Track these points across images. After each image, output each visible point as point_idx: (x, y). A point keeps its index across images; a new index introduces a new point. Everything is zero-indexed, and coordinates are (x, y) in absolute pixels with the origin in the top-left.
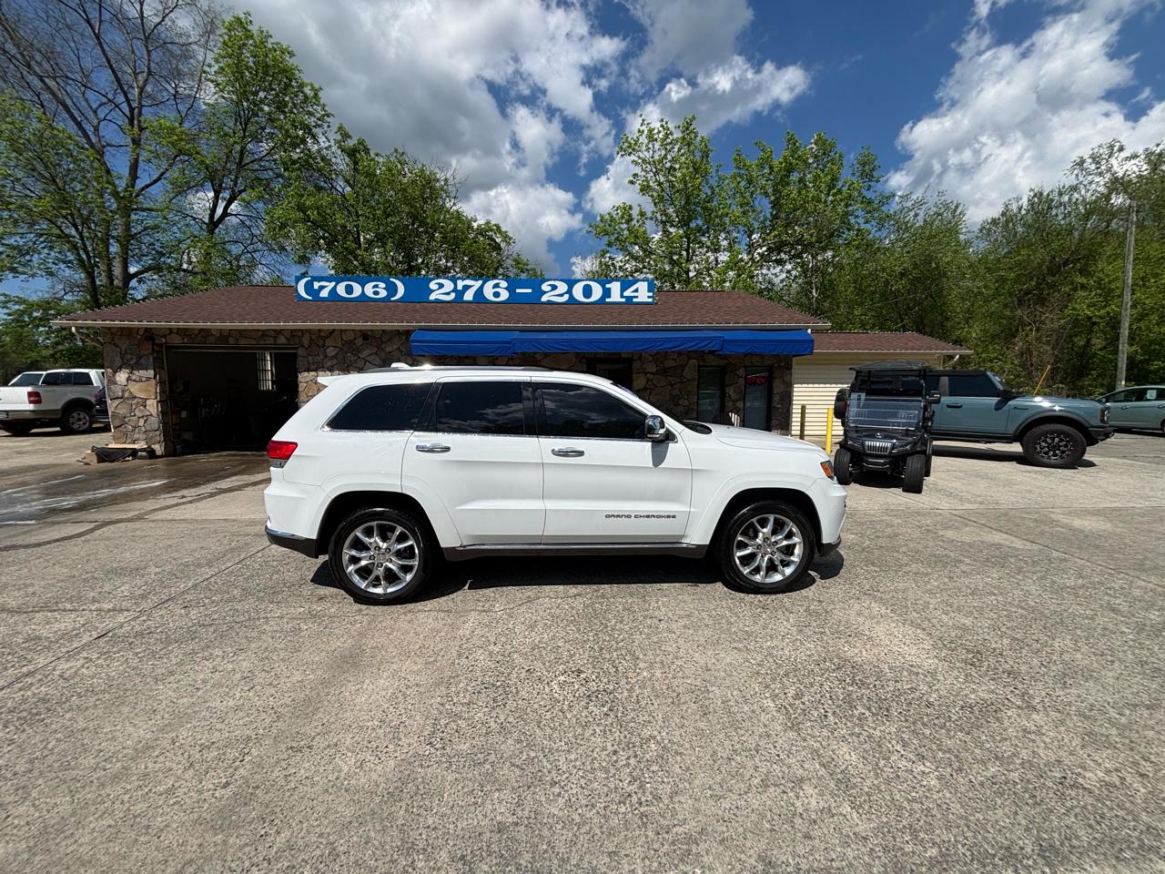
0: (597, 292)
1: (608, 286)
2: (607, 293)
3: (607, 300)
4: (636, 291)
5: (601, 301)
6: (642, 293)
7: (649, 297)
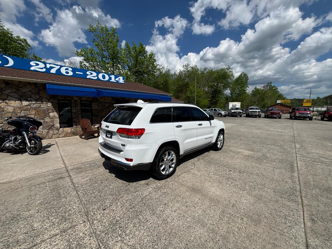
0: (107, 78)
1: (110, 76)
2: (110, 78)
3: (111, 81)
4: (119, 79)
5: (108, 81)
6: (121, 80)
7: (123, 82)
